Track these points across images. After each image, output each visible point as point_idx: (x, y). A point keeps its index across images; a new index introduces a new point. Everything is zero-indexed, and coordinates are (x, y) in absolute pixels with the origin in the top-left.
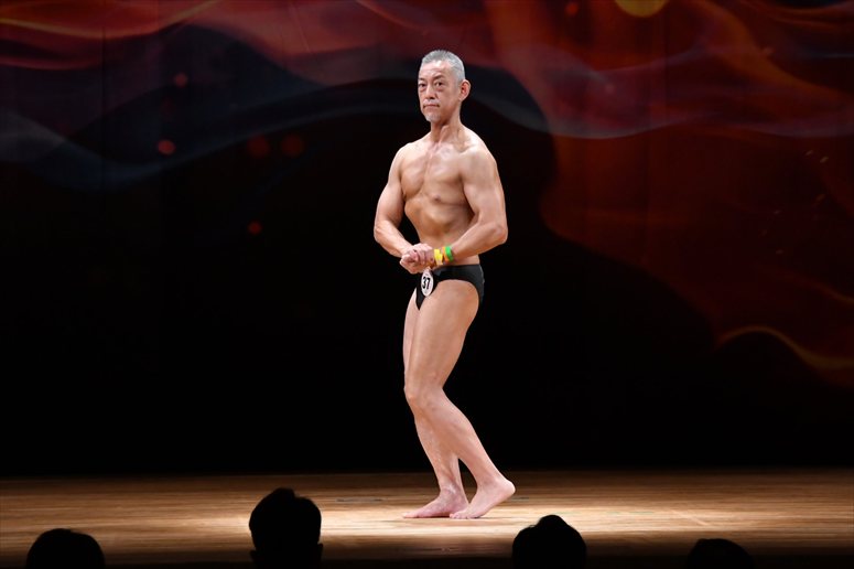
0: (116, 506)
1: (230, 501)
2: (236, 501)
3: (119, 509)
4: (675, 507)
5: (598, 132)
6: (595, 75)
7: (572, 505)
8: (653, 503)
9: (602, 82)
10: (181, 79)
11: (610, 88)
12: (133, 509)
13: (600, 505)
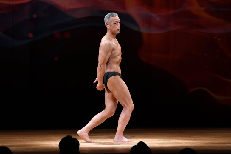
0: (16, 139)
1: (49, 137)
2: (50, 137)
3: (17, 139)
4: (176, 139)
5: (155, 32)
6: (154, 15)
7: (147, 138)
8: (171, 138)
9: (156, 17)
10: (35, 16)
11: (158, 19)
12: (21, 139)
13: (155, 138)
